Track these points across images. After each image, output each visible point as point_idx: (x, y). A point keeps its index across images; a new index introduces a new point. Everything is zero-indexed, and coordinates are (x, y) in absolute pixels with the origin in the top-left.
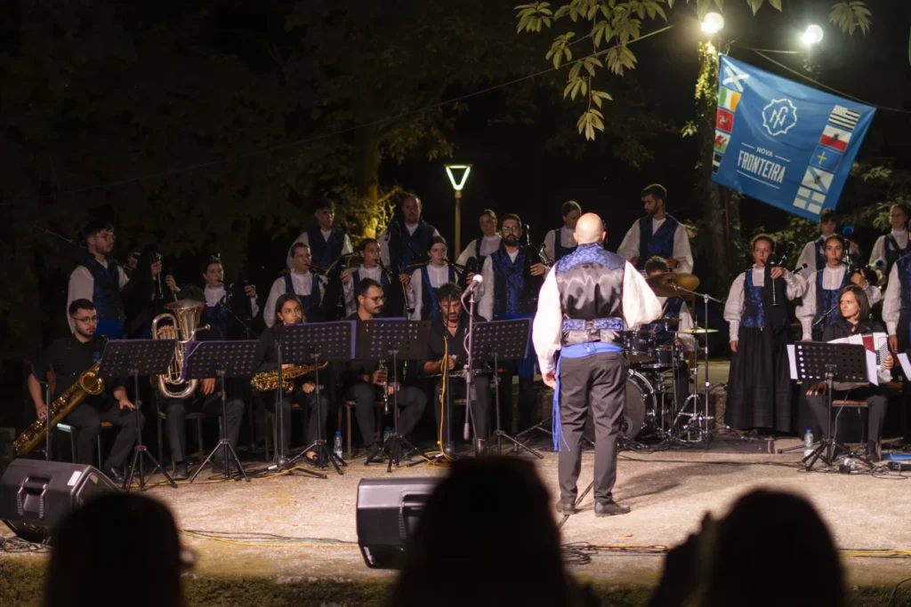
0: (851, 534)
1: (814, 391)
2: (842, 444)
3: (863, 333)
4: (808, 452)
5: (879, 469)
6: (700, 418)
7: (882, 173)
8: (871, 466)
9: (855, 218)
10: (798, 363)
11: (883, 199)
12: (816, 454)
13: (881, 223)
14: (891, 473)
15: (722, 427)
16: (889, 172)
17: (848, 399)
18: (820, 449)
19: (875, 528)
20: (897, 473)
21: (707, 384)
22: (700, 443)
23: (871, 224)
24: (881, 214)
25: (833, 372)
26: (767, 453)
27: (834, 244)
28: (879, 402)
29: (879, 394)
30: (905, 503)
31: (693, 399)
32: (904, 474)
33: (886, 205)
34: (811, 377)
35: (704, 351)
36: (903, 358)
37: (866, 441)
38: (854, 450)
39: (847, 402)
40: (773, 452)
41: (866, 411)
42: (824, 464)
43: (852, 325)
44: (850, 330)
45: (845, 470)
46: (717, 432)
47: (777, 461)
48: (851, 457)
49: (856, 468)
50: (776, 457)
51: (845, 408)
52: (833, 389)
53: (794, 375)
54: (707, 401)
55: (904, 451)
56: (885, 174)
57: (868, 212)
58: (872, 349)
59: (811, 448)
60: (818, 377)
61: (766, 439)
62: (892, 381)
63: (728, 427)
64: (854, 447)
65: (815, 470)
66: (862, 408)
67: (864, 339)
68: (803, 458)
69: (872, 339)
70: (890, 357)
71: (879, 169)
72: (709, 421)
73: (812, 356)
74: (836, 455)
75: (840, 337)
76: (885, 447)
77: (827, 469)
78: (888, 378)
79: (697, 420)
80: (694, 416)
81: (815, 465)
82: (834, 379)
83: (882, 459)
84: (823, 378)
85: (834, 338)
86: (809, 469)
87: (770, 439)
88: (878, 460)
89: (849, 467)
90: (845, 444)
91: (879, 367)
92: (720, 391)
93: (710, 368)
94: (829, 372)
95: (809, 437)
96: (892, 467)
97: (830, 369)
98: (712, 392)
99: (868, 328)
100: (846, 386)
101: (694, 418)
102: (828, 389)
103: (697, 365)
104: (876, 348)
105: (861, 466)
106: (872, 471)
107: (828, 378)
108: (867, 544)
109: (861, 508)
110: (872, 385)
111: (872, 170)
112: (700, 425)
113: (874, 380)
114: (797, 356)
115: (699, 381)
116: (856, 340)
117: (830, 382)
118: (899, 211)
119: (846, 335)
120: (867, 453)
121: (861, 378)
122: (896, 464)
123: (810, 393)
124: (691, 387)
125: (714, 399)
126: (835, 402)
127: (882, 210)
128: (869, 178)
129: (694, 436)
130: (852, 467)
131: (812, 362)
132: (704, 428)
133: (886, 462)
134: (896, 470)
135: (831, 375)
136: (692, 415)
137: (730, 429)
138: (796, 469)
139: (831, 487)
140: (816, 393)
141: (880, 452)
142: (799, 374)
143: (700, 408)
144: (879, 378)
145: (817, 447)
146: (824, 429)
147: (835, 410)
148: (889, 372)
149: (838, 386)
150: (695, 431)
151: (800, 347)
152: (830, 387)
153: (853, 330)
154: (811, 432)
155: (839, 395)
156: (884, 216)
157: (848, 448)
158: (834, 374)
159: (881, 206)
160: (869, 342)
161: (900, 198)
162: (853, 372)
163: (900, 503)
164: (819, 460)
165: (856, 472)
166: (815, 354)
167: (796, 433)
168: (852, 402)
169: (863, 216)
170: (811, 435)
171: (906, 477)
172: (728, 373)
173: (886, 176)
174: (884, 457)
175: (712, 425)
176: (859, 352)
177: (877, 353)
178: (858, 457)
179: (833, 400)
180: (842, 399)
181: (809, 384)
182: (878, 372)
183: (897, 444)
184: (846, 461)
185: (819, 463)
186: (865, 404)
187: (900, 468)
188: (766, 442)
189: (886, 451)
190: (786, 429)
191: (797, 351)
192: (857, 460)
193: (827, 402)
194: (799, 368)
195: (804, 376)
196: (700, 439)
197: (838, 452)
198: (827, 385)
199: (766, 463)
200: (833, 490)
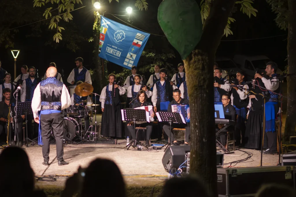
0: (140, 170)
1: (130, 124)
2: (138, 141)
3: (145, 106)
4: (128, 144)
5: (150, 149)
6: (94, 133)
7: (152, 55)
8: (148, 148)
9: (144, 69)
10: (124, 115)
11: (152, 63)
12: (130, 144)
13: (152, 71)
14: (153, 150)
15: (101, 136)
16: (154, 54)
17: (140, 127)
18: (131, 143)
19: (148, 168)
20: (155, 150)
21: (96, 122)
22: (93, 141)
23: (149, 71)
24: (152, 68)
25: (135, 118)
26: (115, 144)
27: (137, 78)
28: (150, 128)
29: (150, 125)
30: (158, 160)
31: (91, 127)
32: (158, 150)
33: (153, 65)
34: (129, 120)
35: (95, 111)
36: (157, 114)
37: (146, 140)
38: (142, 143)
39: (140, 128)
40: (117, 144)
41: (146, 130)
42: (133, 148)
43: (141, 103)
44: (141, 105)
45: (139, 149)
46: (99, 138)
47: (118, 147)
48: (141, 145)
49: (143, 149)
50: (118, 146)
51: (139, 130)
52: (136, 124)
53: (123, 119)
54: (96, 128)
55: (158, 143)
56: (153, 55)
57: (148, 67)
58: (148, 111)
59: (128, 142)
60: (131, 120)
61: (114, 140)
62: (154, 121)
63: (102, 136)
64: (142, 142)
65: (130, 150)
66: (145, 130)
67: (145, 108)
68: (126, 146)
69: (148, 107)
70: (153, 113)
71: (151, 53)
72: (96, 134)
73: (129, 113)
74: (136, 144)
75: (138, 107)
76: (152, 142)
77: (134, 149)
78: (153, 120)
79: (93, 134)
80: (91, 133)
81: (130, 148)
82: (136, 120)
83: (151, 146)
84: (132, 120)
85: (136, 108)
86: (128, 149)
87: (116, 140)
88: (149, 146)
89: (140, 148)
90: (140, 141)
91: (150, 117)
92: (100, 124)
93: (97, 117)
94: (134, 118)
95: (128, 139)
96: (154, 148)
97: (135, 117)
98: (98, 125)
99: (147, 104)
100: (140, 123)
101: (92, 133)
102: (134, 123)
103: (93, 116)
104: (149, 110)
105: (144, 148)
106: (147, 149)
107: (134, 120)
108: (145, 173)
109: (144, 161)
110: (148, 122)
111: (149, 54)
112: (94, 135)
113: (148, 121)
114: (124, 113)
115: (93, 121)
116: (143, 108)
117: (134, 121)
118: (157, 67)
119: (139, 107)
120: (146, 144)
121: (144, 120)
122: (155, 147)
123: (128, 125)
124: (90, 123)
125: (98, 127)
126: (137, 128)
127: (152, 66)
128: (148, 56)
129: (92, 139)
130: (142, 148)
131: (129, 115)
132: (95, 136)
133: (152, 147)
134: (155, 149)
135: (135, 119)
136: (91, 132)
137: (103, 137)
138: (124, 149)
139: (134, 155)
140: (130, 125)
141: (150, 143)
142: (125, 119)
143: (94, 130)
144: (150, 120)
145: (130, 142)
146: (133, 137)
147: (136, 130)
148: (153, 118)
149: (137, 123)
150: (92, 138)
151: (125, 110)
152: (135, 123)
153: (142, 105)
154: (129, 137)
155: (137, 125)
156: (153, 68)
157: (140, 142)
158: (136, 119)
159: (152, 65)
160: (147, 108)
161: (158, 63)
162: (142, 118)
163: (156, 160)
164: (131, 146)
165: (143, 150)
166: (130, 112)
167: (123, 137)
168: (141, 128)
169: (146, 68)
170: (129, 138)
171: (158, 151)
172: (101, 119)
173: (154, 56)
174: (152, 145)
175: (97, 135)
176: (144, 112)
177: (149, 112)
178: (143, 145)
179: (135, 127)
180: (139, 127)
181: (128, 122)
182: (149, 118)
183: (156, 141)
184: (140, 147)
185: (131, 147)
186: (145, 128)
187: (156, 149)
188: (115, 141)
189: (152, 143)
190: (120, 136)
191: (124, 111)
192: (143, 146)
193: (134, 127)
194: (125, 117)
195: (126, 120)
196: (94, 140)
197: (137, 144)
198: (134, 122)
199: (114, 148)
200: (135, 156)
